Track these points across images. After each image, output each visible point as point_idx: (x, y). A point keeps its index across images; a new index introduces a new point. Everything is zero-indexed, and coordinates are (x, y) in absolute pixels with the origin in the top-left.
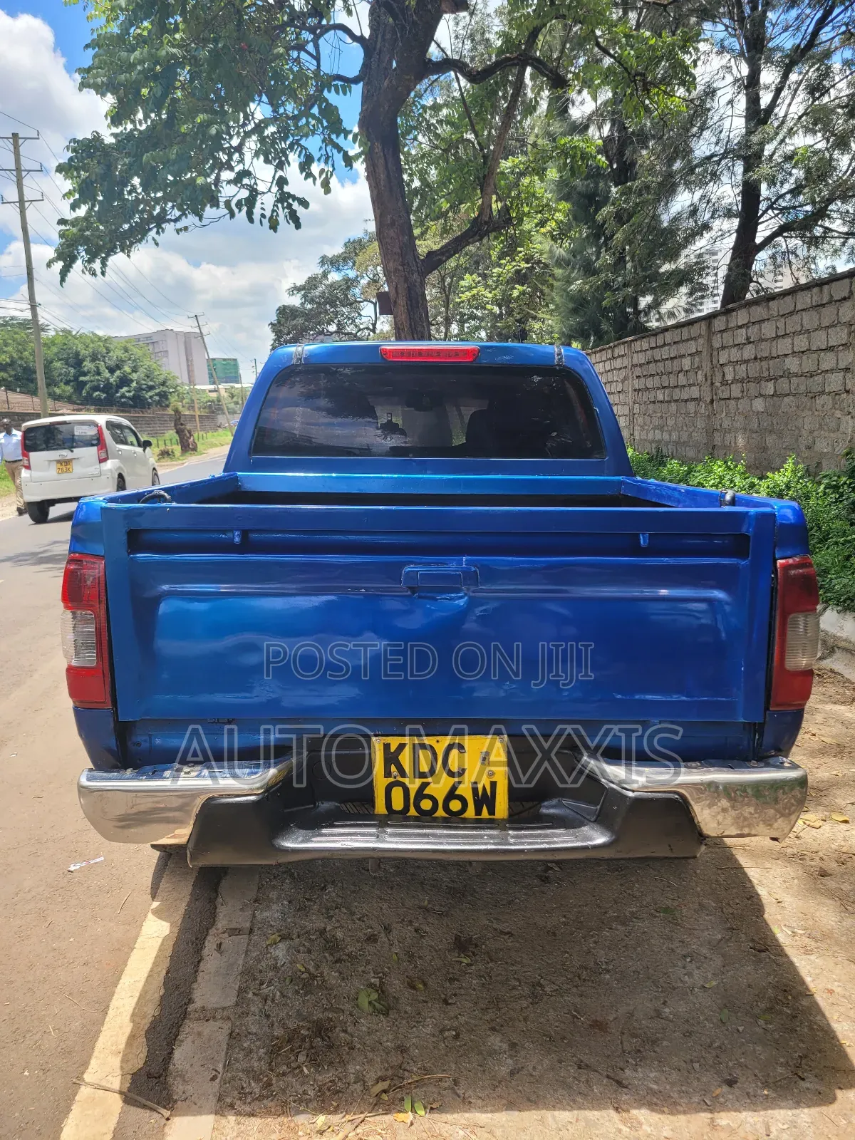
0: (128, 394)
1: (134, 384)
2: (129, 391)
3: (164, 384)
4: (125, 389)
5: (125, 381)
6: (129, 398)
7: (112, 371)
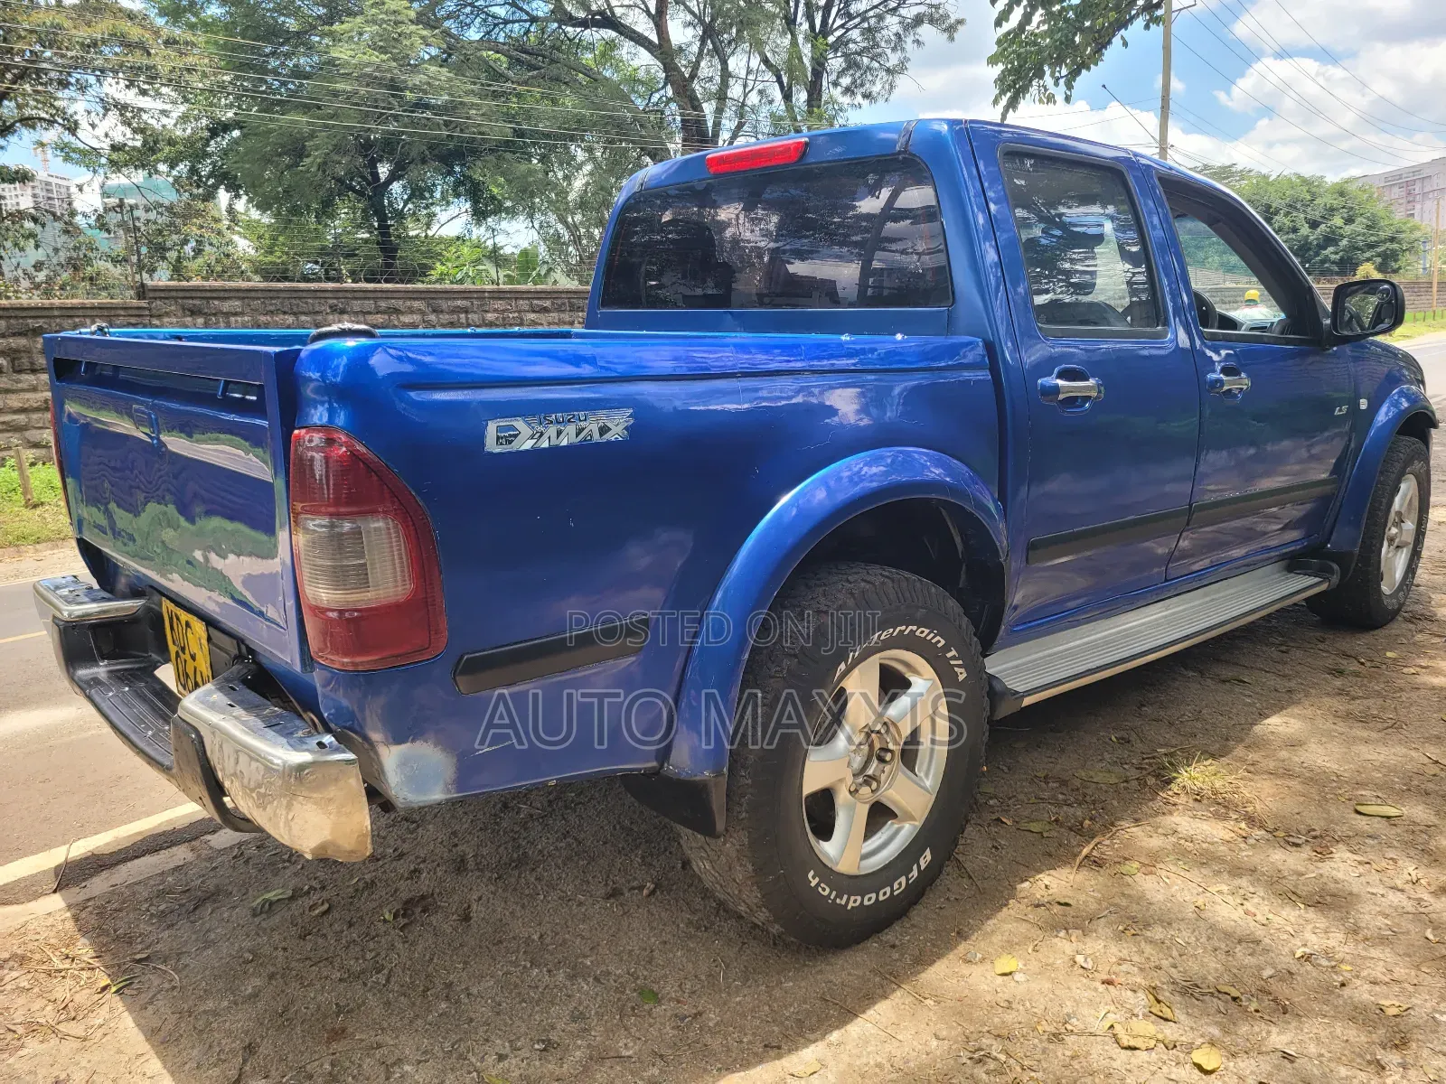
0: (1333, 257)
1: (1344, 242)
2: (1336, 253)
3: (1392, 240)
4: (1331, 249)
5: (1330, 240)
6: (1334, 262)
7: (1314, 225)
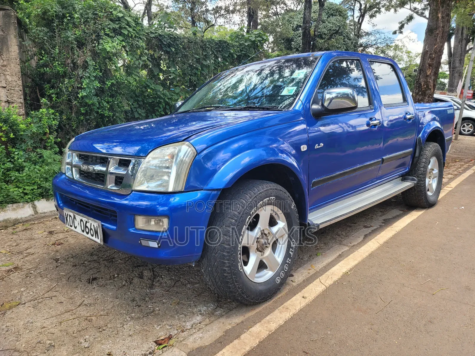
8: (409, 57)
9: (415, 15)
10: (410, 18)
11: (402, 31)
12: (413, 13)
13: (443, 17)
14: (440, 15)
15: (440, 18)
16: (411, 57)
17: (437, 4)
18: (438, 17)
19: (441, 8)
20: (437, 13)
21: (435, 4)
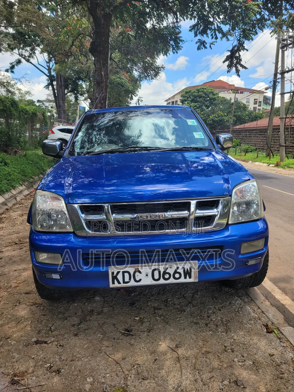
8: (20, 93)
9: (23, 60)
10: (19, 62)
11: (13, 70)
12: (20, 58)
13: (105, 75)
14: (103, 73)
15: (103, 75)
16: (22, 94)
17: (100, 64)
18: (102, 74)
19: (103, 68)
20: (101, 72)
21: (99, 64)
